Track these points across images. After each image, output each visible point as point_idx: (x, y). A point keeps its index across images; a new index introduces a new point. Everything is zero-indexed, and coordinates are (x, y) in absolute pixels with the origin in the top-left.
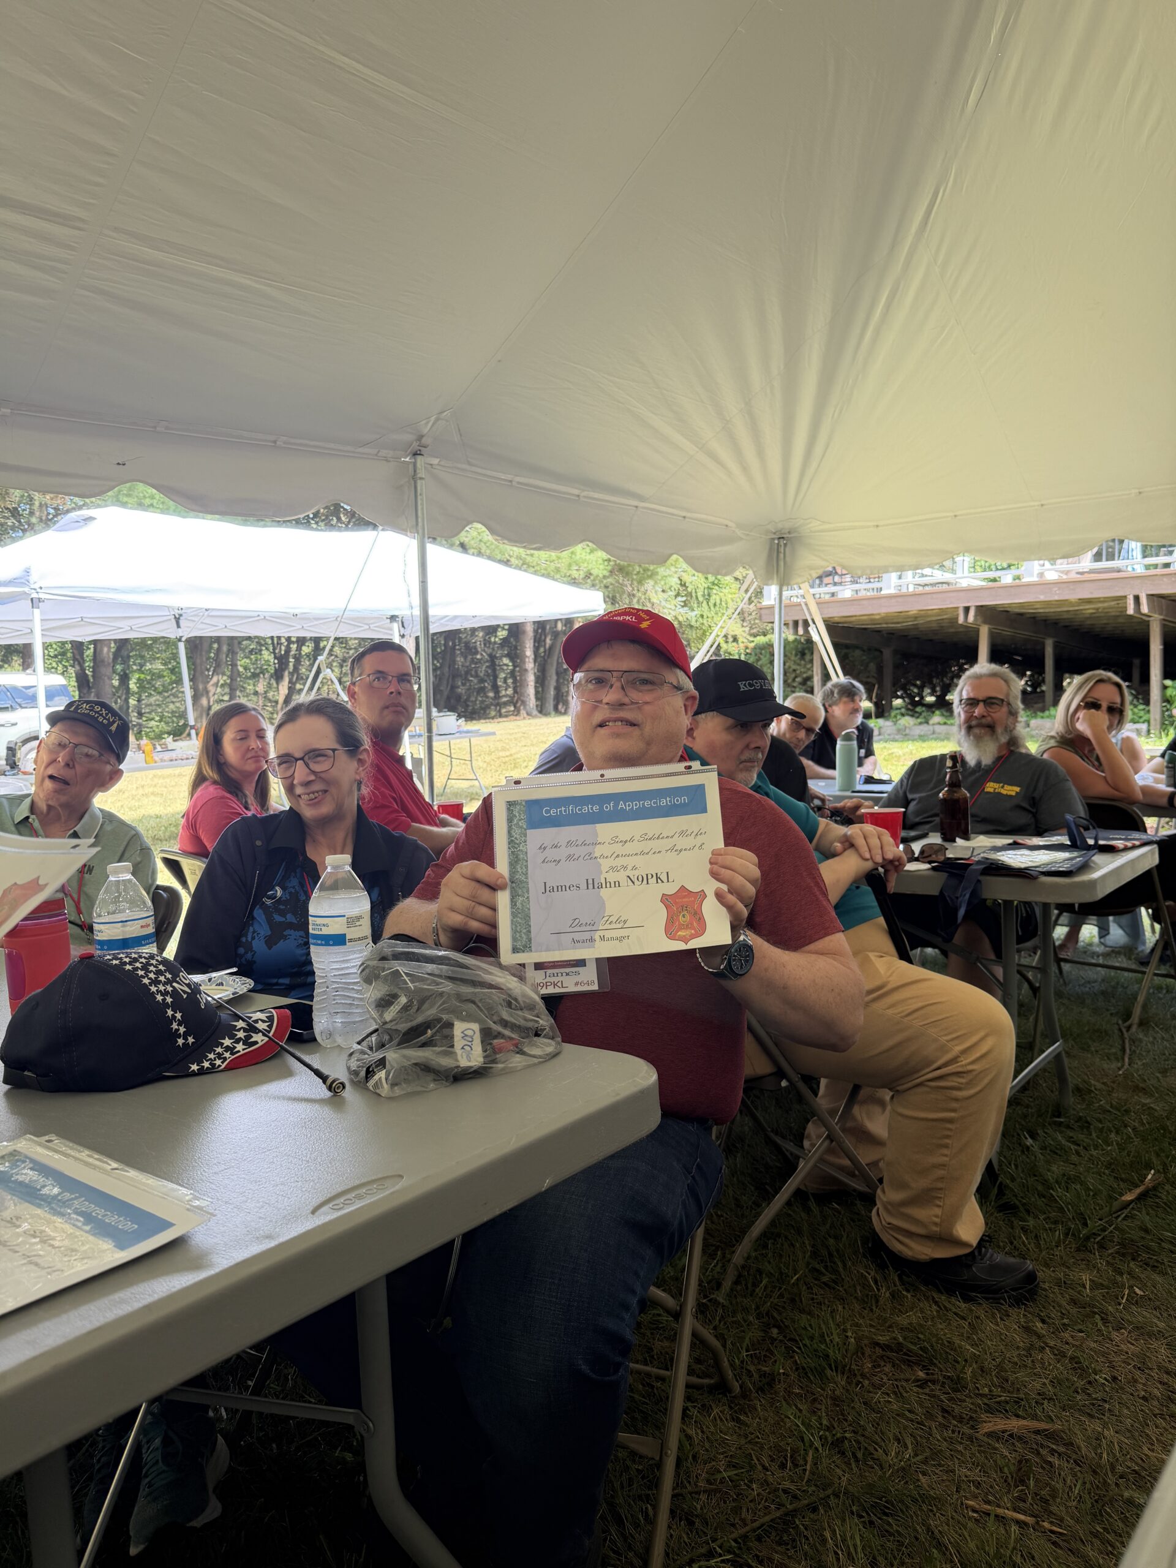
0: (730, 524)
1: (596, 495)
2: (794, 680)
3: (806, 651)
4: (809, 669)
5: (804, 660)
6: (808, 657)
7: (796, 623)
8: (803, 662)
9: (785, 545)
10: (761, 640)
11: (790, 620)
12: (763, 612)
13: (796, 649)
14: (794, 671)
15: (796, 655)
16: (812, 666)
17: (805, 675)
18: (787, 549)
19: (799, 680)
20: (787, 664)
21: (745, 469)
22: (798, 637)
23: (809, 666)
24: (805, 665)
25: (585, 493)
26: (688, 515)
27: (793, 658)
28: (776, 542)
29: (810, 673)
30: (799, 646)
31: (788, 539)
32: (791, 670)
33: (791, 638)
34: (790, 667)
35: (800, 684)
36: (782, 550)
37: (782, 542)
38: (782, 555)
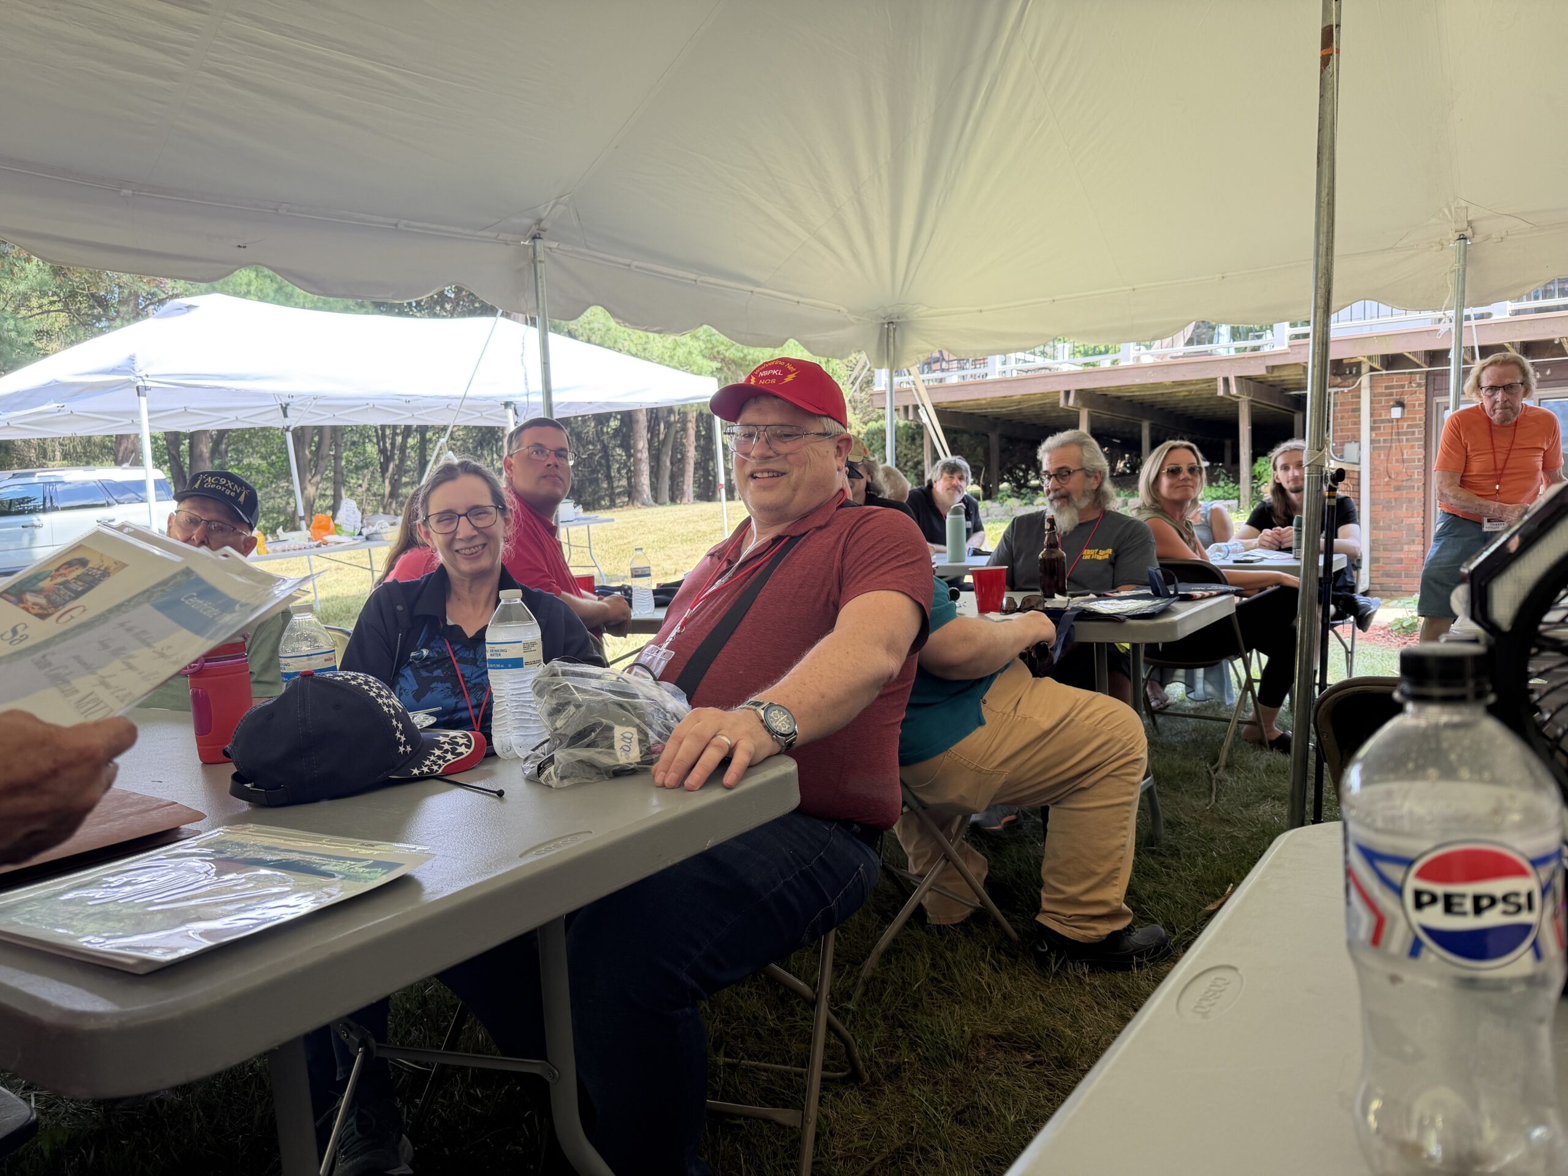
0: (842, 309)
1: (713, 280)
2: (905, 464)
3: (916, 436)
4: (919, 453)
5: (915, 444)
6: (918, 442)
7: (906, 408)
8: (913, 447)
9: (895, 329)
10: (873, 425)
11: (901, 405)
12: (874, 398)
13: (907, 433)
14: (906, 455)
15: (907, 440)
16: (923, 451)
17: (916, 460)
18: (896, 334)
19: (910, 464)
20: (899, 449)
21: (855, 255)
22: (908, 423)
23: (919, 450)
24: (915, 451)
25: (702, 278)
26: (802, 300)
27: (904, 443)
28: (886, 326)
29: (920, 457)
30: (910, 431)
31: (898, 324)
32: (902, 454)
33: (902, 423)
34: (901, 452)
35: (911, 468)
36: (891, 334)
37: (892, 327)
38: (891, 340)
